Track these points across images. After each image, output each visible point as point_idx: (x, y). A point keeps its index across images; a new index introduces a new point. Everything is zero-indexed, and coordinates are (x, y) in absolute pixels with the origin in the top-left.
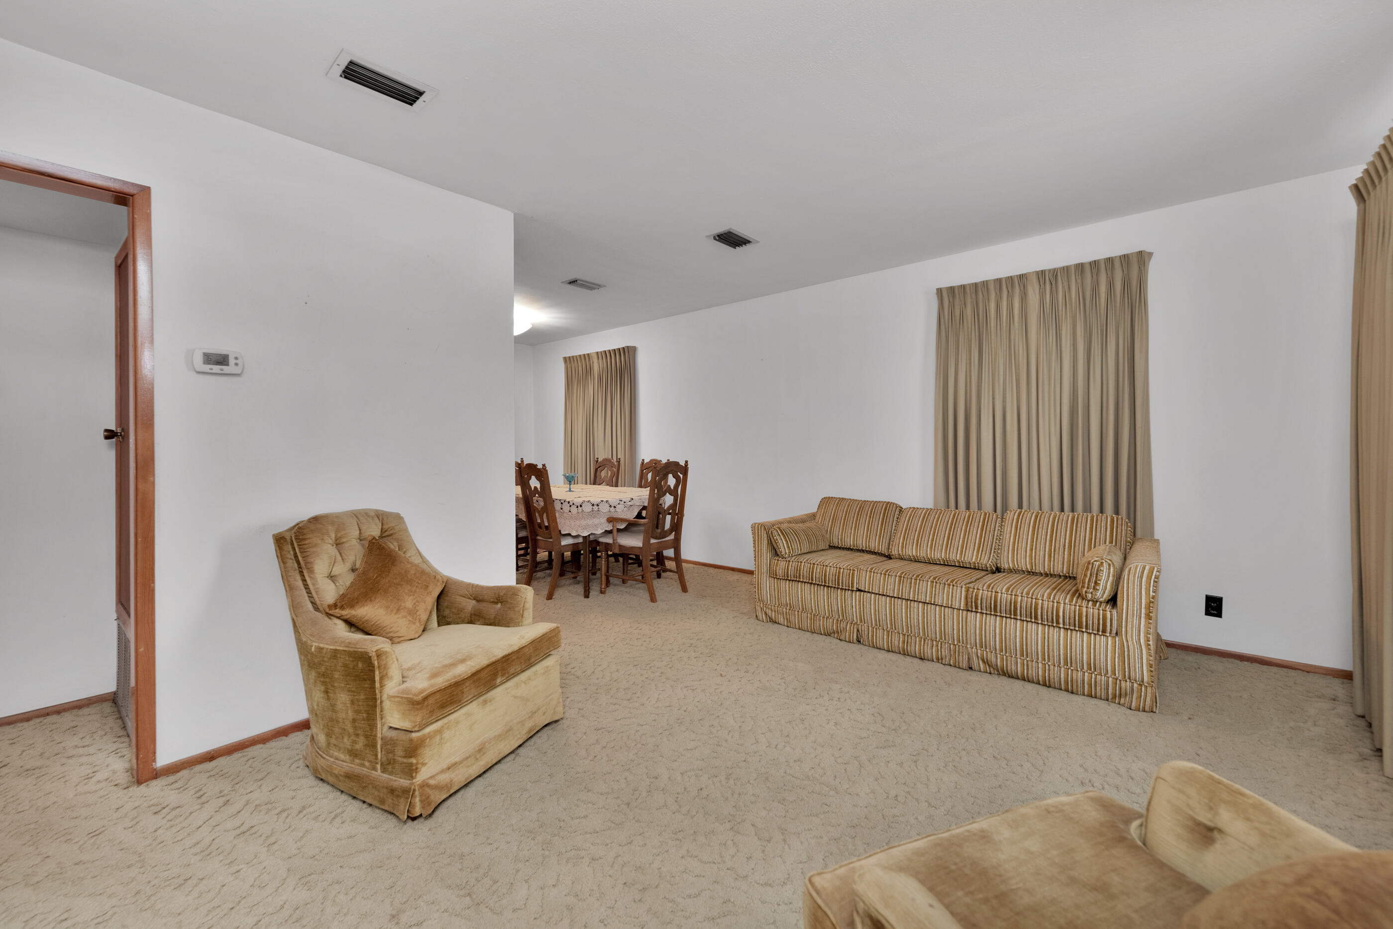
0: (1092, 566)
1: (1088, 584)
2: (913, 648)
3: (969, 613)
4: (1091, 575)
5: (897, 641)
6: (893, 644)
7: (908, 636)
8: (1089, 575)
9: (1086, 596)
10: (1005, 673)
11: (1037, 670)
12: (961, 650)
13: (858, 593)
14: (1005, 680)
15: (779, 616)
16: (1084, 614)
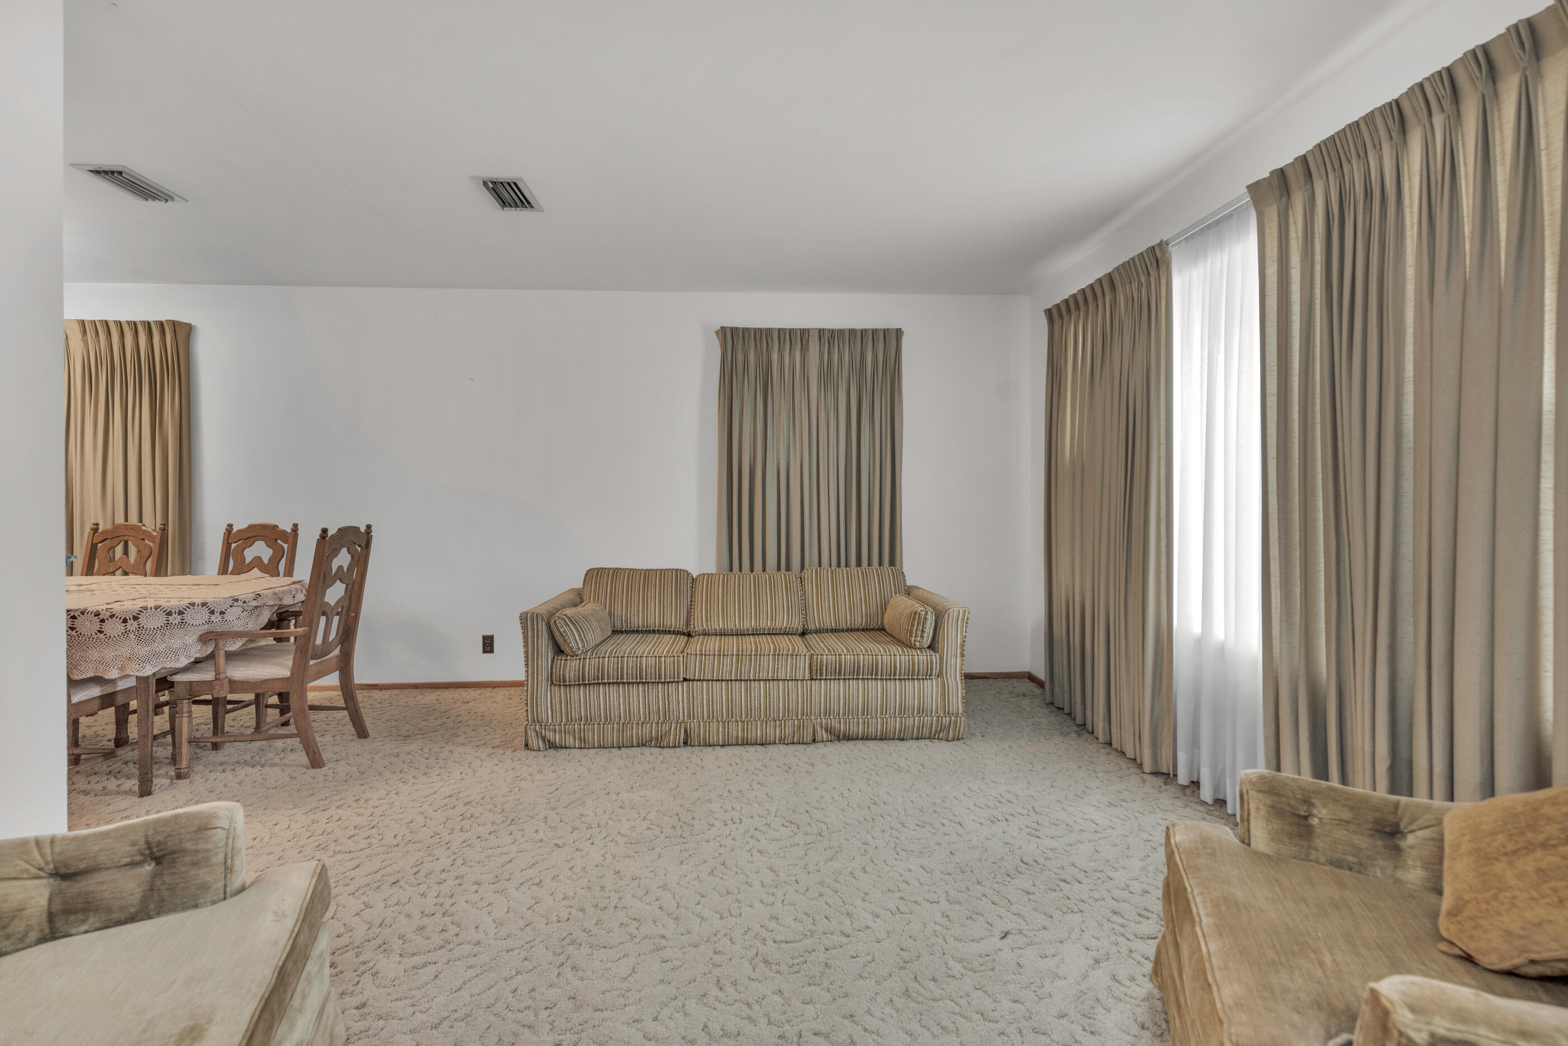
0: (919, 616)
1: (916, 633)
2: (754, 734)
3: (813, 682)
4: (918, 624)
5: (736, 731)
6: (730, 736)
7: (747, 722)
8: (916, 624)
9: (915, 645)
10: (848, 738)
11: (876, 726)
12: (805, 724)
13: (685, 683)
14: (850, 744)
15: (567, 736)
16: (917, 662)
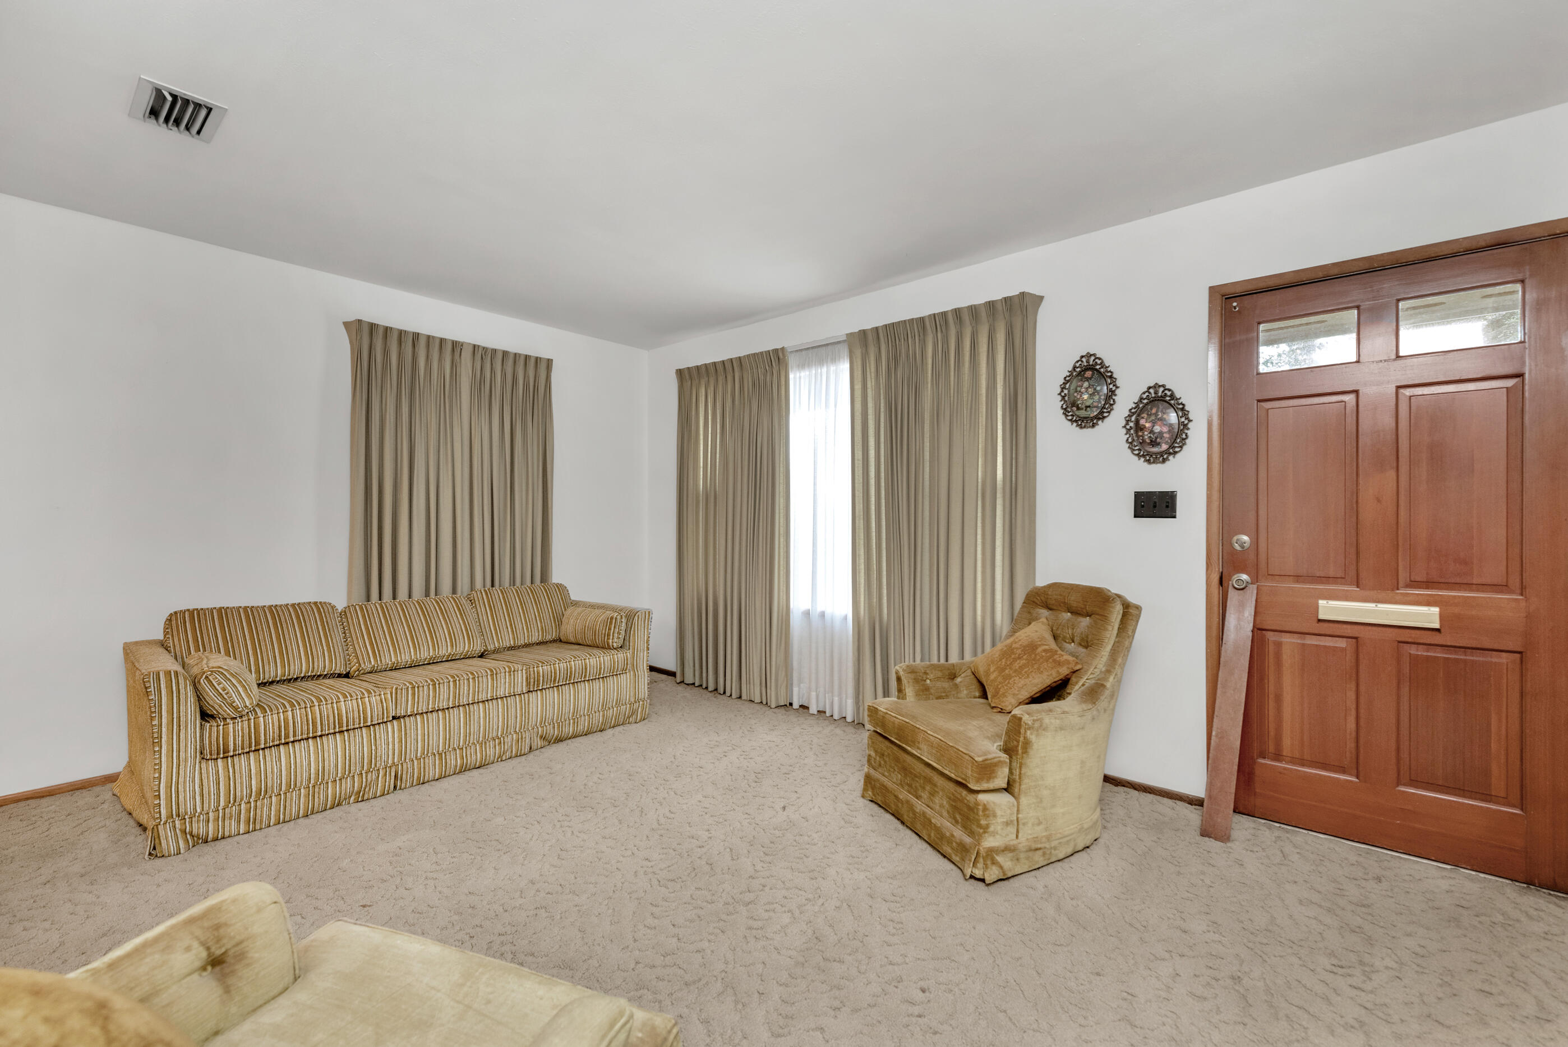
0: (616, 621)
1: (613, 636)
2: (474, 758)
3: (530, 694)
4: (615, 627)
5: (454, 760)
6: (448, 766)
7: (466, 748)
8: (613, 628)
9: (613, 646)
10: (559, 740)
11: (583, 725)
12: (524, 736)
13: (395, 722)
14: (561, 746)
